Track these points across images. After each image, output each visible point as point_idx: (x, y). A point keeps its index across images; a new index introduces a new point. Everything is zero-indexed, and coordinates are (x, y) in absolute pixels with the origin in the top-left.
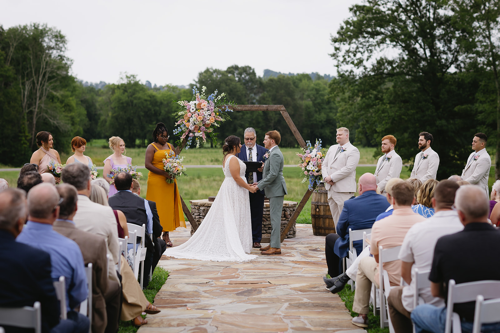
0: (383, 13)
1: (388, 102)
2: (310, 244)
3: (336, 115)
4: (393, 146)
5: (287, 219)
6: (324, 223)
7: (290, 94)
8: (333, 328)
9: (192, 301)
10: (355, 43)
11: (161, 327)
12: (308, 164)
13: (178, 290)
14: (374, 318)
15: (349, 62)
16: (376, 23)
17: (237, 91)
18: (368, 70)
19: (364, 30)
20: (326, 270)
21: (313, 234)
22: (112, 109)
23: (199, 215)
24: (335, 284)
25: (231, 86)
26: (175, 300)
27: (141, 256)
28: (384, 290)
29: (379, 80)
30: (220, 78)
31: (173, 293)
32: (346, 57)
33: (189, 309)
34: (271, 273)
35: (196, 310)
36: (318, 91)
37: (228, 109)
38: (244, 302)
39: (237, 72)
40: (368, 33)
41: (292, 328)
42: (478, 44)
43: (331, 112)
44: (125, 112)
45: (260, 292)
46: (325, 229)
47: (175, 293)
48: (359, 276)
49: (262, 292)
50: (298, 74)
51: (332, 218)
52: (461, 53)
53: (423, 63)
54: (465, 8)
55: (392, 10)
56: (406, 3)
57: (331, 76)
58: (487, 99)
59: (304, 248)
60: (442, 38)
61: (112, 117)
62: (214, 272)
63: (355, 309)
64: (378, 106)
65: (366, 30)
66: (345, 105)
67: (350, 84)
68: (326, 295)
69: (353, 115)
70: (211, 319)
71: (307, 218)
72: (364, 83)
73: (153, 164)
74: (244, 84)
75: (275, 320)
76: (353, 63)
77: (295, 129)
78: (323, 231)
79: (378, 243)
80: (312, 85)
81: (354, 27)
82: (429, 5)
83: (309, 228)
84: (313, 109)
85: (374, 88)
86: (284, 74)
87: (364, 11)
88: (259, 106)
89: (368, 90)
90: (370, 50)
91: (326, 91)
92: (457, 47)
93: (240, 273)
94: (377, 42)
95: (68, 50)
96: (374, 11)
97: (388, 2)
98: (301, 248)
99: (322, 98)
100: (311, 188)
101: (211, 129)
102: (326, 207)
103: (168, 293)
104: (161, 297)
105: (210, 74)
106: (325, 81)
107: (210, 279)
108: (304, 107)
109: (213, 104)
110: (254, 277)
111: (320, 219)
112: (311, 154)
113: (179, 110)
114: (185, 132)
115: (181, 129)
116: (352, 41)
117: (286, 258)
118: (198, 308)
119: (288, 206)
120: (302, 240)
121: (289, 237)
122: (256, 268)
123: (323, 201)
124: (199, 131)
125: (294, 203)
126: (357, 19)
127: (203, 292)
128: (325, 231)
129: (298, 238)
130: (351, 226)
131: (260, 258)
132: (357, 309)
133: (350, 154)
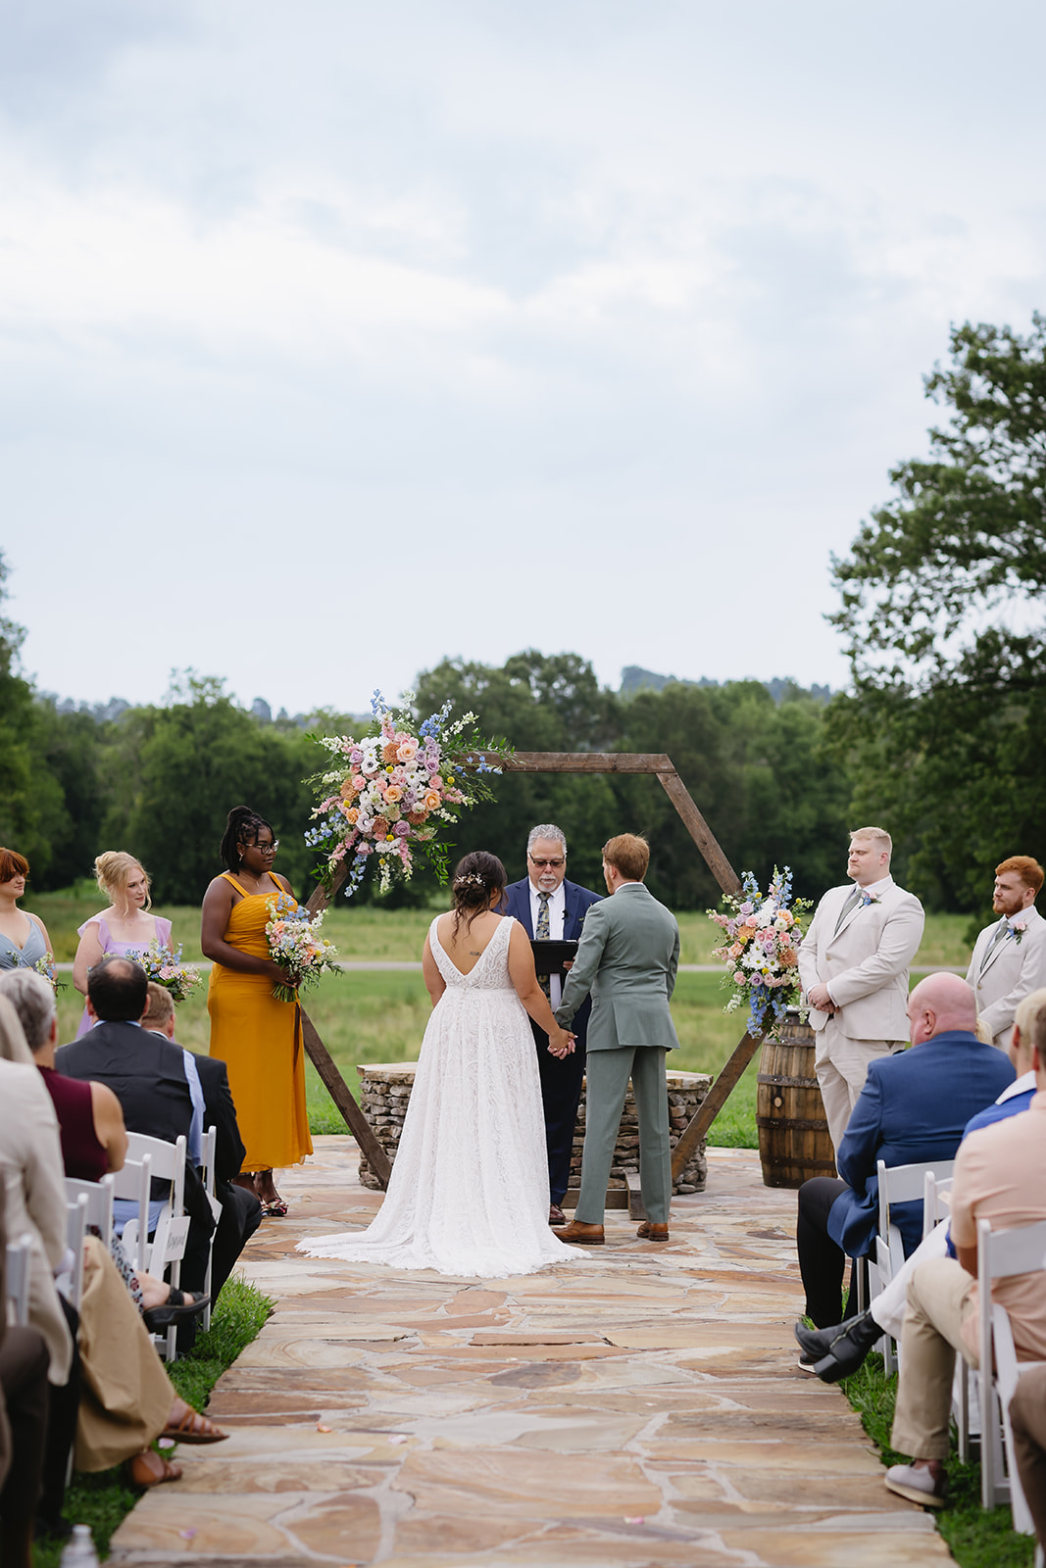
0: (998, 490)
1: (1011, 768)
2: (753, 1213)
3: (846, 809)
4: (1032, 894)
5: (677, 1132)
6: (799, 1145)
7: (704, 742)
8: (817, 1504)
9: (340, 1401)
10: (908, 580)
11: (220, 1494)
12: (747, 950)
13: (295, 1363)
14: (960, 1471)
15: (888, 640)
16: (975, 519)
17: (538, 733)
18: (950, 666)
19: (938, 542)
20: (800, 1302)
21: (762, 1181)
22: (145, 782)
23: (388, 1114)
24: (834, 1351)
25: (518, 716)
26: (283, 1397)
27: (169, 1246)
28: (995, 1374)
29: (984, 699)
30: (484, 689)
31: (277, 1371)
32: (881, 625)
33: (325, 1429)
34: (613, 1310)
35: (347, 1434)
36: (790, 734)
37: (484, 766)
38: (515, 1407)
39: (536, 672)
40: (948, 550)
41: (674, 1504)
43: (831, 801)
44: (186, 794)
45: (574, 1374)
46: (803, 1164)
47: (285, 1374)
48: (911, 1325)
49: (581, 1373)
50: (729, 683)
51: (827, 1130)
55: (1024, 479)
57: (832, 688)
59: (731, 1228)
61: (146, 809)
62: (424, 1302)
63: (900, 1443)
64: (979, 783)
65: (943, 543)
66: (876, 777)
67: (891, 712)
68: (799, 1389)
69: (902, 808)
70: (397, 1468)
71: (744, 1130)
72: (936, 707)
73: (229, 943)
74: (560, 710)
75: (618, 1474)
76: (900, 644)
77: (703, 833)
78: (795, 1173)
79: (975, 1205)
80: (773, 716)
81: (905, 531)
83: (750, 1164)
84: (774, 791)
85: (968, 723)
86: (684, 681)
87: (937, 482)
88: (589, 758)
89: (948, 731)
90: (956, 604)
91: (817, 733)
93: (510, 1308)
94: (978, 579)
96: (968, 482)
98: (722, 1226)
99: (803, 756)
100: (755, 1029)
101: (428, 829)
102: (806, 1094)
103: (261, 1374)
104: (234, 1386)
105: (452, 679)
106: (813, 703)
107: (409, 1325)
108: (745, 785)
109: (437, 749)
110: (558, 1321)
111: (787, 1132)
112: (755, 916)
113: (324, 767)
114: (343, 838)
115: (331, 829)
116: (897, 574)
117: (669, 1260)
118: (358, 1426)
119: (682, 1086)
120: (725, 1200)
121: (682, 1190)
122: (566, 1292)
123: (797, 1074)
124: (390, 836)
125: (702, 1079)
126: (916, 505)
127: (381, 1371)
128: (803, 1173)
129: (713, 1195)
130: (884, 1150)
131: (584, 1259)
132: (907, 1443)
133: (894, 914)
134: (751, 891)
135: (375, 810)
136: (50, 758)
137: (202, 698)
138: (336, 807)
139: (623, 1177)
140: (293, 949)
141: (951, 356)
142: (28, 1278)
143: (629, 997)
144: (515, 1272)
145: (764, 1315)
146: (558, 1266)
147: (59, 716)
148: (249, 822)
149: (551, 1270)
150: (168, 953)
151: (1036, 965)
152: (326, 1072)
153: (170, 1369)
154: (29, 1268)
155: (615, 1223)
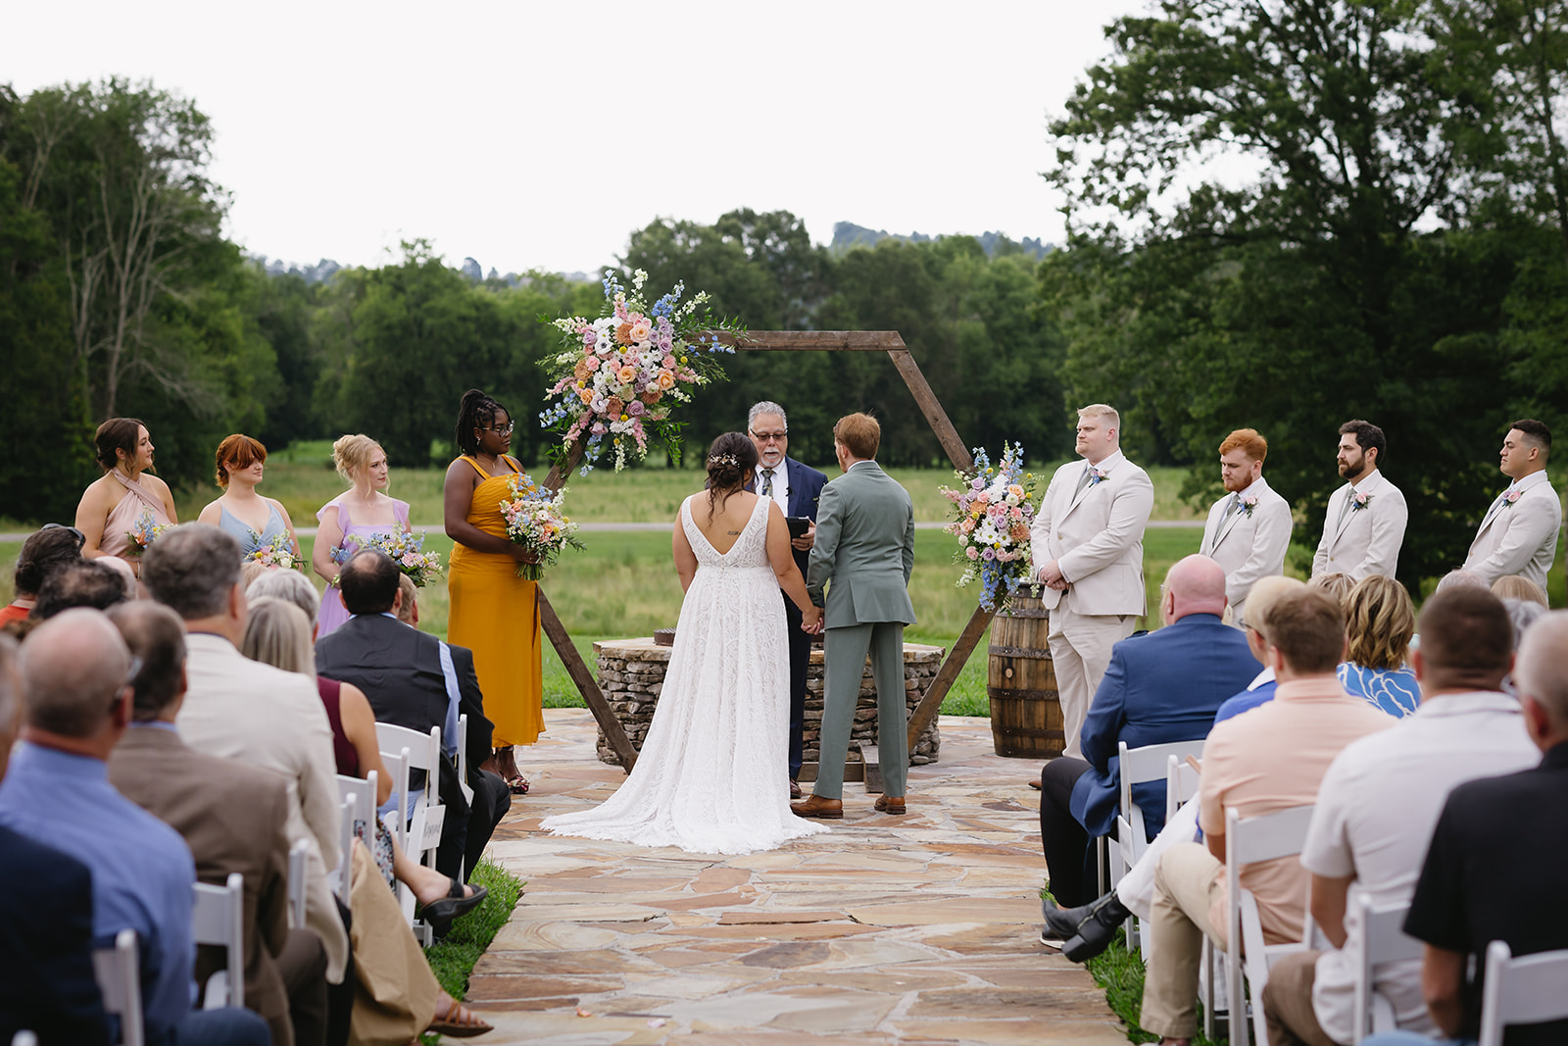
0: (1211, 44)
1: (1225, 324)
2: (987, 784)
3: (1060, 365)
4: (1260, 466)
6: (1030, 715)
7: (917, 298)
9: (596, 984)
10: (1122, 135)
12: (979, 525)
13: (550, 946)
15: (1102, 196)
16: (1188, 74)
17: (751, 290)
18: (1164, 222)
19: (1151, 97)
20: (1041, 875)
21: (994, 750)
22: (358, 344)
23: (625, 690)
25: (731, 273)
26: (540, 981)
27: (425, 835)
28: (1243, 957)
29: (1198, 254)
30: (696, 247)
31: (532, 955)
32: (1095, 182)
33: (584, 1013)
34: (857, 887)
35: (607, 1019)
36: (1002, 289)
37: (717, 346)
38: (768, 987)
39: (748, 230)
40: (1162, 105)
42: (1511, 140)
43: (1044, 355)
44: (399, 355)
45: (823, 953)
46: (1034, 734)
47: (540, 957)
48: (1159, 909)
49: (829, 952)
50: (941, 237)
51: (1057, 701)
52: (1456, 171)
53: (1337, 202)
54: (1471, 26)
55: (1237, 32)
56: (1282, 11)
57: (1045, 242)
58: (1538, 315)
59: (966, 800)
60: (1397, 120)
61: (358, 371)
62: (670, 880)
63: (1148, 1023)
65: (1156, 98)
66: (1090, 333)
67: (1105, 269)
68: (1043, 965)
69: (1117, 364)
71: (975, 699)
72: (1150, 263)
73: (470, 523)
74: (773, 267)
76: (1114, 200)
77: (935, 409)
78: (1026, 742)
79: (1223, 794)
80: (986, 271)
81: (1119, 87)
82: (1357, 20)
83: (980, 732)
84: (988, 346)
85: (1183, 278)
86: (896, 235)
87: (1150, 36)
88: (820, 335)
89: (1162, 287)
90: (1170, 159)
91: (1031, 290)
92: (1445, 150)
93: (755, 886)
94: (1191, 134)
96: (1181, 36)
97: (1228, 7)
98: (957, 797)
99: (1015, 310)
100: (988, 603)
101: (662, 409)
102: (1038, 665)
103: (517, 958)
104: (492, 971)
105: (664, 237)
106: (1026, 257)
107: (658, 905)
108: (959, 341)
109: (670, 329)
110: (804, 899)
111: (1018, 702)
112: (987, 492)
113: (559, 349)
114: (578, 418)
115: (566, 410)
116: (1111, 130)
117: (907, 833)
118: (616, 1009)
119: (914, 659)
120: (959, 771)
122: (808, 868)
123: (1028, 645)
124: (625, 416)
125: (934, 652)
126: (1130, 60)
127: (634, 953)
128: (1034, 742)
129: (946, 766)
130: (1127, 731)
131: (824, 833)
132: (1156, 1023)
133: (1122, 488)
134: (982, 466)
135: (609, 391)
136: (261, 321)
137: (414, 259)
138: (570, 388)
139: (858, 750)
140: (529, 527)
142: (305, 881)
143: (866, 574)
144: (756, 848)
145: (1004, 889)
146: (799, 841)
147: (270, 278)
148: (484, 406)
149: (792, 846)
150: (411, 540)
151: (1266, 539)
152: (564, 650)
153: (428, 954)
154: (306, 872)
155: (852, 797)
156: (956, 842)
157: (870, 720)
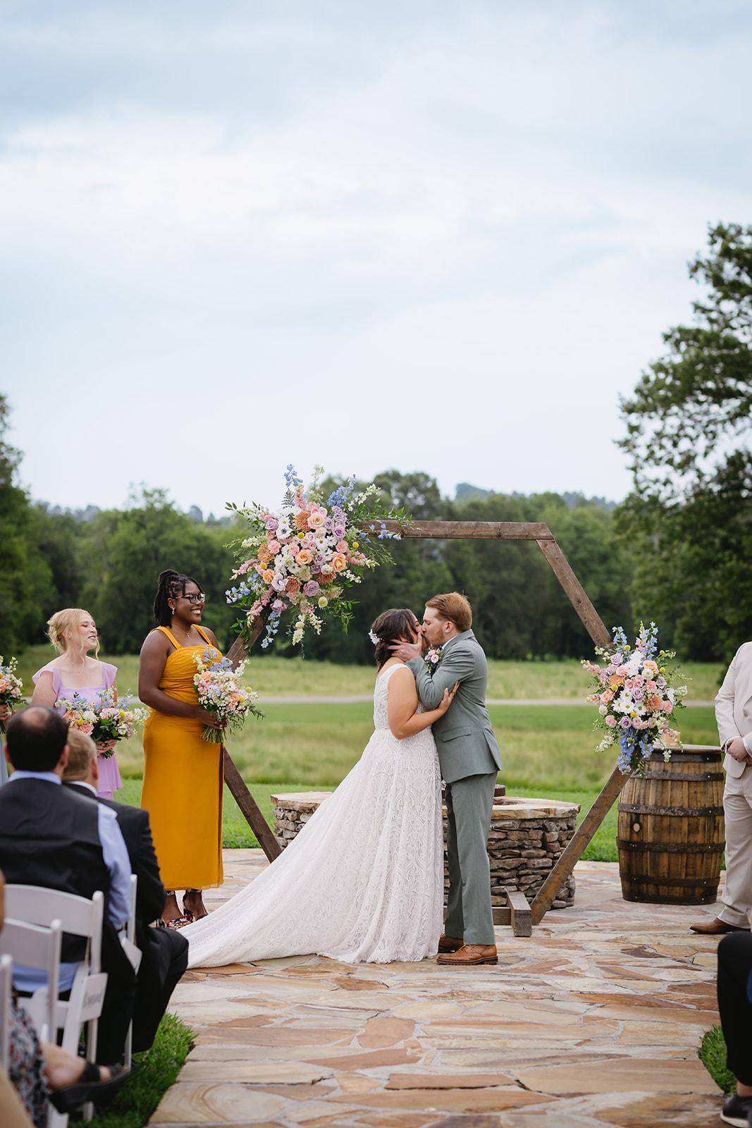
2: (622, 929)
3: (627, 585)
5: (551, 855)
6: (655, 865)
10: (677, 414)
12: (617, 696)
15: (661, 459)
16: (726, 368)
18: (707, 478)
19: (699, 386)
21: (622, 895)
22: (111, 565)
27: (85, 1005)
29: (732, 503)
32: (656, 448)
34: (519, 1043)
36: (580, 531)
37: (385, 533)
39: (395, 486)
40: (706, 392)
43: (609, 580)
44: (140, 573)
46: (659, 882)
57: (608, 500)
59: (606, 945)
61: (111, 585)
62: (338, 1032)
64: (729, 565)
65: (703, 386)
66: (652, 560)
69: (672, 584)
72: (696, 508)
73: (162, 689)
74: (413, 513)
76: (670, 462)
77: (578, 592)
78: (652, 889)
80: (568, 519)
81: (675, 378)
85: (721, 520)
86: (501, 494)
87: (697, 341)
88: (476, 526)
89: (706, 527)
90: (711, 432)
93: (420, 1041)
94: (728, 413)
95: (10, 428)
96: (721, 341)
98: (597, 943)
99: (589, 547)
100: (625, 767)
101: (335, 589)
102: (661, 821)
106: (595, 509)
107: (326, 1063)
109: (344, 517)
111: (645, 854)
112: (625, 666)
113: (244, 533)
114: (260, 596)
115: (250, 588)
116: (669, 409)
117: (558, 981)
119: (555, 814)
120: (593, 915)
121: (556, 905)
122: (469, 1019)
123: (654, 803)
125: (572, 808)
126: (684, 358)
128: (658, 890)
129: (581, 910)
134: (620, 643)
135: (288, 572)
136: (42, 548)
137: (152, 504)
138: (254, 569)
139: (505, 895)
140: (219, 697)
141: (708, 248)
145: (662, 1048)
148: (176, 580)
149: (453, 994)
152: (244, 803)
155: (502, 940)
156: (605, 991)
157: (515, 868)
